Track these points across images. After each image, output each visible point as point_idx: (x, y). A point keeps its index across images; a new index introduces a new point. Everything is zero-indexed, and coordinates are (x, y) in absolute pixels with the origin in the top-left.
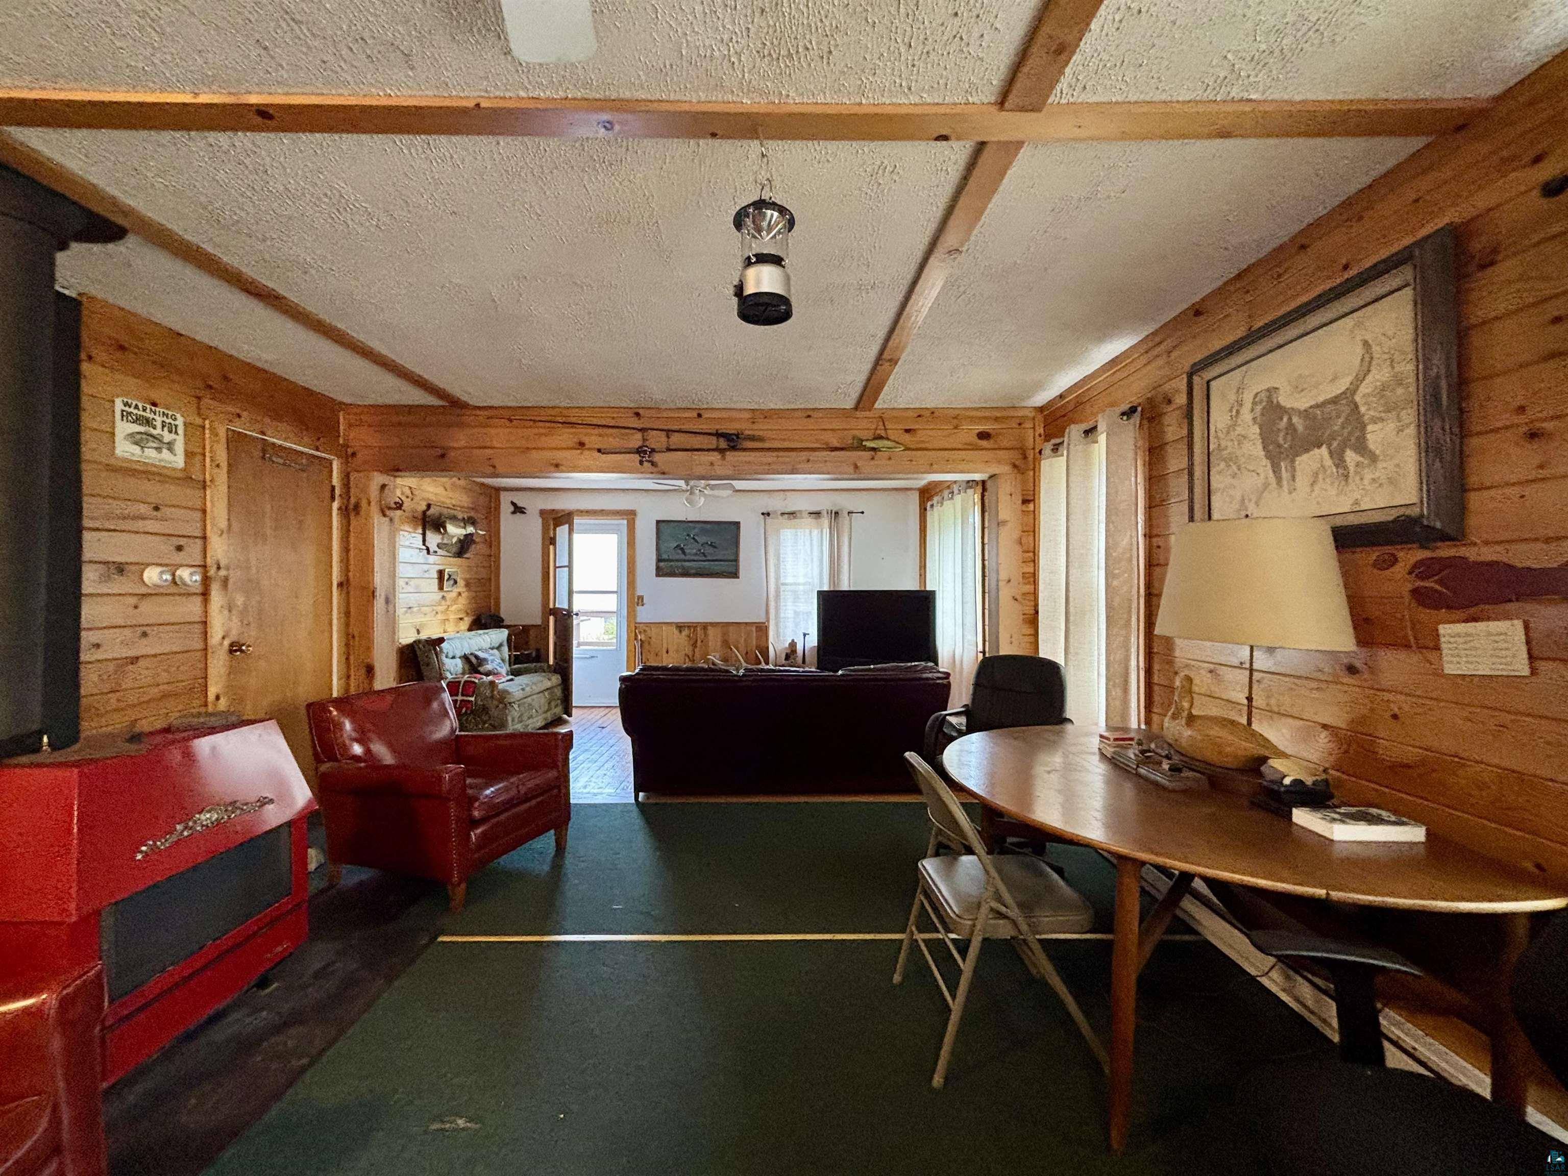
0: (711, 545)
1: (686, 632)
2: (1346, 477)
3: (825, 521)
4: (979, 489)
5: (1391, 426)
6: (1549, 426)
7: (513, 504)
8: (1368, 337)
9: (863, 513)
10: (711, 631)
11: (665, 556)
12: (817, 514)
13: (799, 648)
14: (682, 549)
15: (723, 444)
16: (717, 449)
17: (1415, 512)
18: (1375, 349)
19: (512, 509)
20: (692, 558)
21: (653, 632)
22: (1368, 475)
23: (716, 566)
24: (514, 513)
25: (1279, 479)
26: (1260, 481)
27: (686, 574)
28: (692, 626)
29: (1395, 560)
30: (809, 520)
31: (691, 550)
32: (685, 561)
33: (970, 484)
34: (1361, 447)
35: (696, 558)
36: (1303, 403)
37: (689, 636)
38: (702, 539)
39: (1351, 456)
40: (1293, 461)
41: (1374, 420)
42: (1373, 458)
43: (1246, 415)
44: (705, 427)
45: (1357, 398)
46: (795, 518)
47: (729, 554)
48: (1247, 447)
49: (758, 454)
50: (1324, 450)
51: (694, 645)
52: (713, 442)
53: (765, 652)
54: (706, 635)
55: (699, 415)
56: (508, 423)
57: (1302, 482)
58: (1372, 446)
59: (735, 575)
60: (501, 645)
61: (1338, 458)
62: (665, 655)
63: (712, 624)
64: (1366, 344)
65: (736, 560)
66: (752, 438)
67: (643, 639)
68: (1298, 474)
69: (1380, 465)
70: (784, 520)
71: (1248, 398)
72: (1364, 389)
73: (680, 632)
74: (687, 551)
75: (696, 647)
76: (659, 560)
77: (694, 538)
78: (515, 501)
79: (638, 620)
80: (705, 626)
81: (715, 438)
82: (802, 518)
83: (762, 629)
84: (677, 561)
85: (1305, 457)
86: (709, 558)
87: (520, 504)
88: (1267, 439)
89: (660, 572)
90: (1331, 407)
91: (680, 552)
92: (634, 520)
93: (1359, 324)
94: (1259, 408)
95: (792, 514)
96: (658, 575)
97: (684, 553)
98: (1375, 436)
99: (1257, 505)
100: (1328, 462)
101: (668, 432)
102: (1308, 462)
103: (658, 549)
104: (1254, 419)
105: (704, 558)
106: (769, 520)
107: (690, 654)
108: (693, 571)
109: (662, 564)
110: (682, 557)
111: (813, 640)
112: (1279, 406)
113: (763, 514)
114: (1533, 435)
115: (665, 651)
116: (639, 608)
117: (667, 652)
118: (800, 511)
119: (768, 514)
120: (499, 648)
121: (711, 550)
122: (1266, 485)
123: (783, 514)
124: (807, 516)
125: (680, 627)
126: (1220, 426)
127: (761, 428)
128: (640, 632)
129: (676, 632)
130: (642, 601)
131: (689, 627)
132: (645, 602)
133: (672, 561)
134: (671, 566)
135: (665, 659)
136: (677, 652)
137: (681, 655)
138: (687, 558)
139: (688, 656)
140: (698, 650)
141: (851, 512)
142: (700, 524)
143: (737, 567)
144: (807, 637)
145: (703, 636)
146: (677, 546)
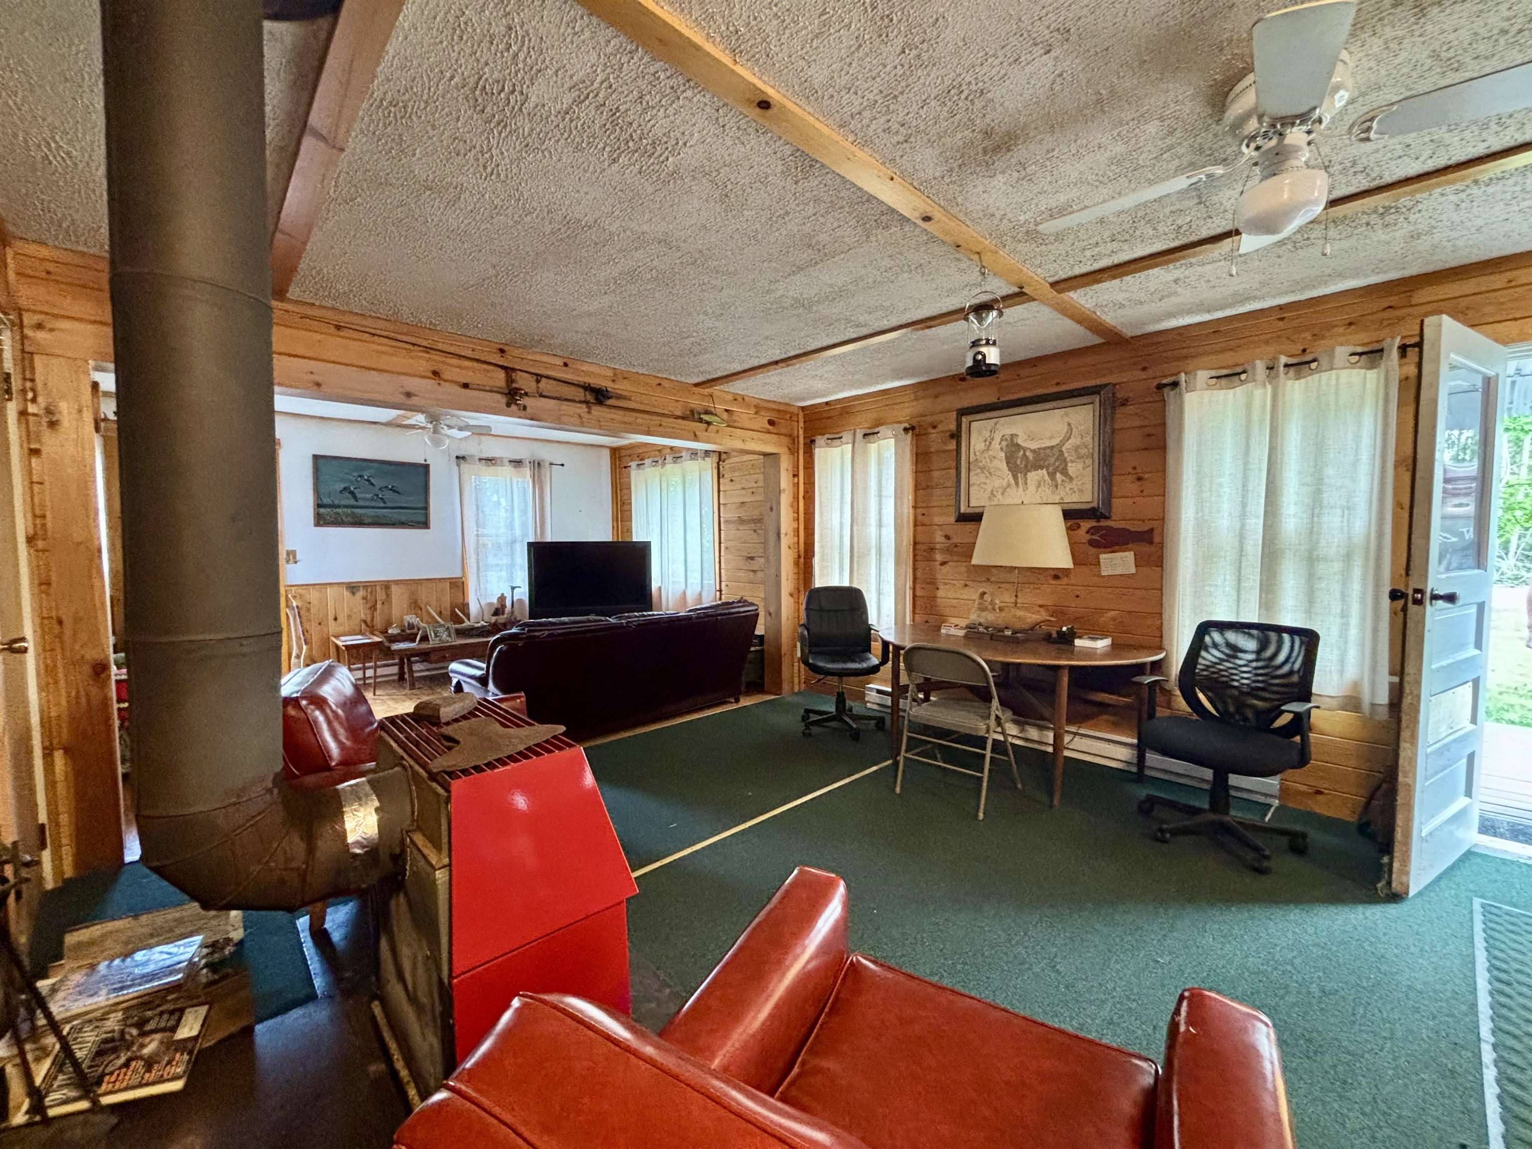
0: (391, 490)
1: (361, 593)
2: (1056, 486)
3: (527, 471)
4: (715, 459)
5: (1080, 466)
6: (1146, 476)
8: (1072, 422)
9: (563, 465)
10: (394, 589)
11: (326, 501)
12: (517, 463)
13: (508, 603)
14: (352, 493)
15: (590, 397)
16: (586, 402)
17: (1095, 505)
18: (1074, 430)
20: (367, 504)
21: (313, 596)
22: (1069, 486)
23: (403, 516)
25: (1017, 484)
26: (1005, 484)
27: (358, 523)
28: (369, 586)
29: (1079, 527)
30: (508, 469)
31: (364, 495)
32: (357, 507)
33: (707, 453)
34: (1065, 472)
35: (373, 504)
36: (1034, 445)
37: (364, 598)
38: (378, 483)
39: (1059, 476)
40: (1026, 474)
41: (1072, 462)
42: (1071, 479)
43: (996, 445)
44: (569, 377)
45: (1064, 449)
46: (494, 465)
47: (414, 501)
48: (996, 463)
49: (621, 413)
50: (1044, 471)
51: (373, 608)
52: (580, 394)
53: (465, 608)
54: (388, 595)
55: (566, 365)
56: (333, 330)
57: (1032, 487)
58: (1070, 473)
59: (425, 525)
61: (1052, 475)
62: (331, 622)
63: (397, 582)
64: (1069, 424)
65: (426, 508)
66: (620, 397)
67: (300, 604)
68: (1029, 482)
69: (1075, 482)
70: (483, 468)
71: (997, 438)
72: (1068, 445)
73: (354, 594)
74: (358, 496)
75: (375, 609)
76: (319, 506)
77: (367, 480)
79: (292, 582)
80: (387, 586)
81: (581, 390)
82: (502, 466)
83: (458, 585)
84: (346, 507)
85: (1034, 473)
86: (389, 504)
88: (1010, 460)
89: (320, 520)
90: (1048, 451)
91: (350, 496)
92: (276, 451)
93: (1067, 414)
94: (1004, 443)
95: (490, 461)
96: (317, 524)
97: (356, 499)
98: (1072, 469)
99: (1003, 494)
100: (1047, 477)
101: (539, 377)
102: (1034, 476)
103: (315, 492)
104: (1002, 449)
105: (382, 505)
106: (464, 466)
107: (369, 620)
108: (370, 520)
109: (322, 510)
110: (352, 502)
111: (523, 592)
112: (1018, 445)
113: (457, 457)
114: (1139, 479)
115: (331, 617)
116: (292, 567)
117: (336, 619)
118: (501, 458)
119: (463, 458)
121: (388, 495)
122: (1009, 485)
123: (480, 459)
124: (508, 463)
125: (352, 588)
126: (977, 449)
127: (620, 387)
128: (294, 597)
129: (346, 594)
130: (294, 557)
131: (365, 587)
132: (298, 558)
133: (339, 507)
134: (338, 513)
135: (333, 627)
136: (349, 617)
137: (356, 621)
138: (361, 503)
139: (365, 622)
140: (377, 614)
141: (551, 464)
142: (376, 465)
143: (427, 516)
144: (515, 591)
145: (384, 597)
146: (345, 489)
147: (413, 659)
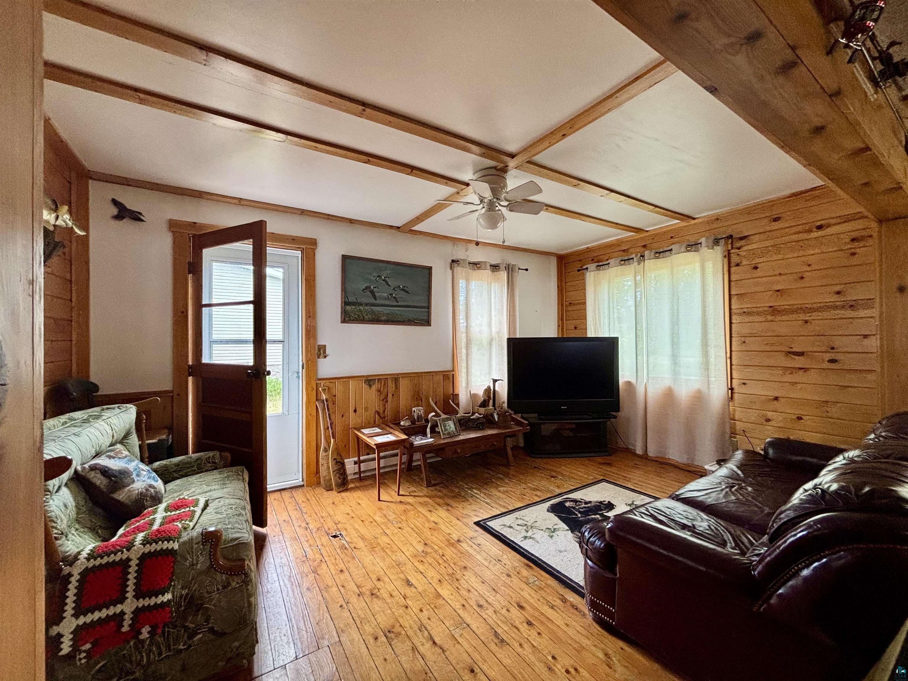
0: (403, 290)
1: (375, 386)
3: (503, 275)
7: (115, 202)
9: (527, 270)
10: (402, 382)
11: (351, 299)
12: (495, 268)
13: (491, 395)
14: (372, 292)
19: (115, 211)
20: (383, 302)
21: (338, 389)
24: (118, 217)
27: (376, 320)
28: (382, 379)
30: (490, 272)
31: (382, 293)
32: (375, 305)
37: (379, 391)
38: (393, 283)
46: (479, 268)
47: (420, 300)
51: (385, 400)
54: (397, 387)
59: (428, 323)
60: (127, 435)
62: (351, 415)
63: (403, 375)
65: (429, 306)
67: (328, 397)
70: (471, 270)
73: (370, 386)
75: (387, 401)
76: (345, 303)
77: (384, 280)
78: (120, 200)
79: (320, 376)
80: (396, 378)
82: (486, 269)
83: (449, 378)
84: (367, 305)
87: (129, 205)
89: (346, 317)
92: (314, 251)
95: (476, 265)
96: (344, 321)
97: (374, 296)
103: (344, 290)
106: (458, 270)
107: (381, 411)
108: (384, 318)
109: (348, 308)
110: (373, 301)
113: (453, 261)
115: (351, 410)
116: (322, 362)
117: (355, 412)
118: (484, 263)
119: (456, 262)
120: (124, 440)
121: (402, 294)
123: (469, 263)
124: (489, 267)
125: (369, 380)
128: (324, 390)
129: (365, 386)
130: (324, 352)
131: (379, 380)
132: (327, 352)
133: (361, 304)
134: (360, 311)
135: (353, 419)
136: (366, 409)
137: (371, 413)
138: (378, 302)
139: (378, 413)
140: (389, 406)
141: (519, 269)
142: (392, 266)
143: (429, 314)
144: (497, 383)
145: (394, 389)
146: (367, 288)
147: (428, 455)
